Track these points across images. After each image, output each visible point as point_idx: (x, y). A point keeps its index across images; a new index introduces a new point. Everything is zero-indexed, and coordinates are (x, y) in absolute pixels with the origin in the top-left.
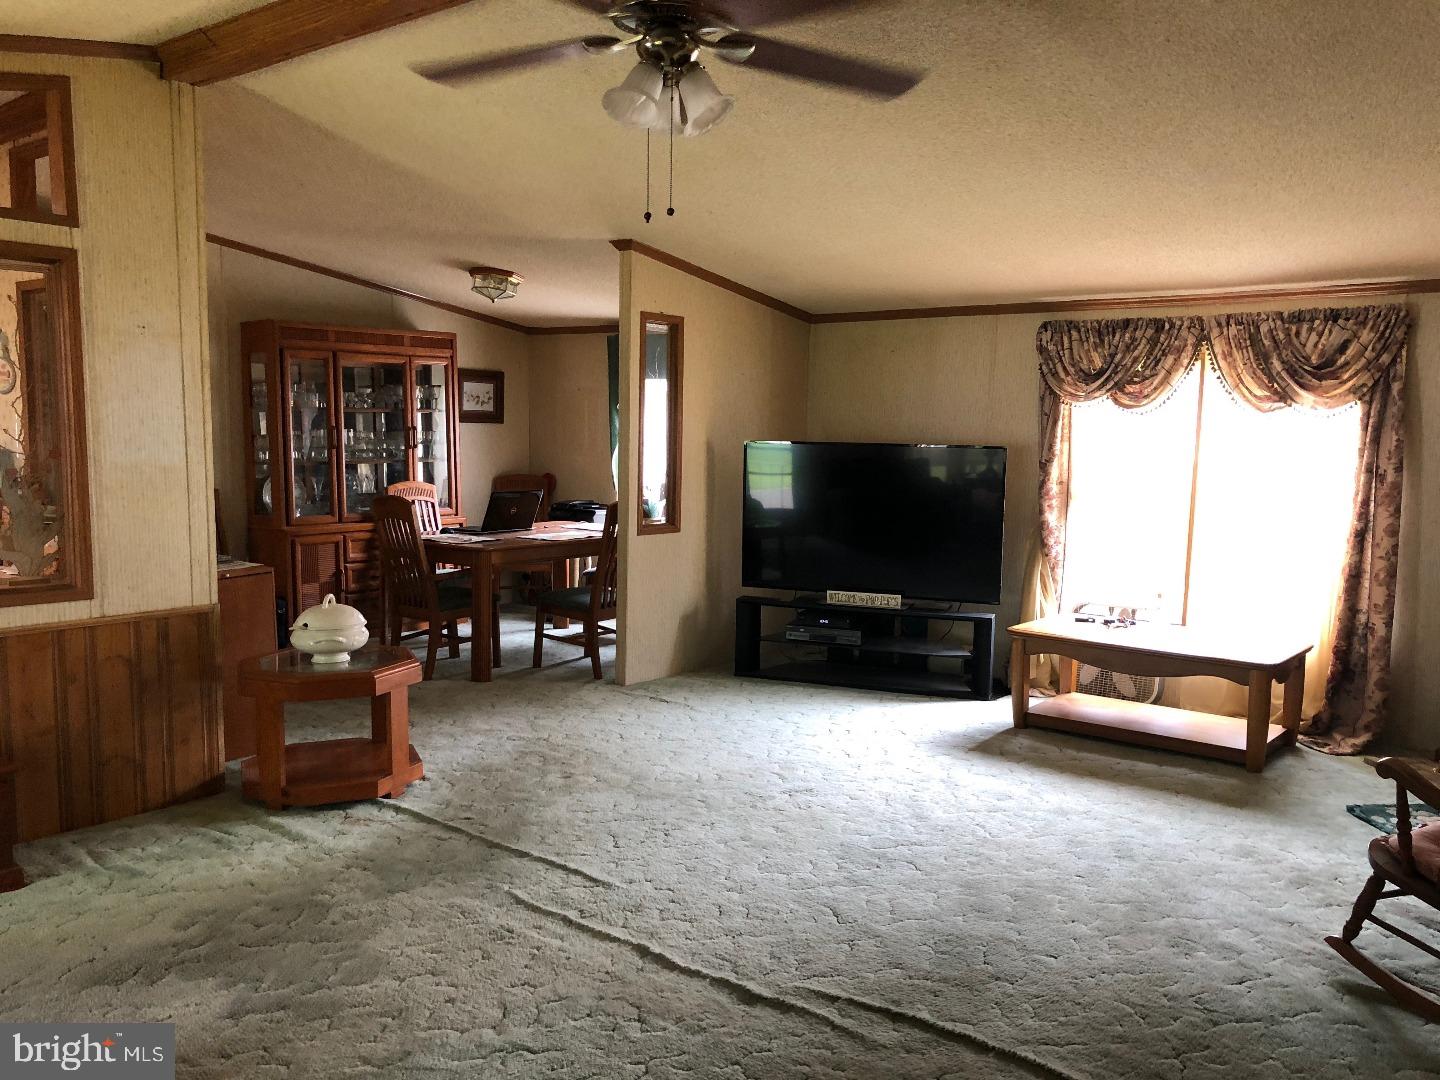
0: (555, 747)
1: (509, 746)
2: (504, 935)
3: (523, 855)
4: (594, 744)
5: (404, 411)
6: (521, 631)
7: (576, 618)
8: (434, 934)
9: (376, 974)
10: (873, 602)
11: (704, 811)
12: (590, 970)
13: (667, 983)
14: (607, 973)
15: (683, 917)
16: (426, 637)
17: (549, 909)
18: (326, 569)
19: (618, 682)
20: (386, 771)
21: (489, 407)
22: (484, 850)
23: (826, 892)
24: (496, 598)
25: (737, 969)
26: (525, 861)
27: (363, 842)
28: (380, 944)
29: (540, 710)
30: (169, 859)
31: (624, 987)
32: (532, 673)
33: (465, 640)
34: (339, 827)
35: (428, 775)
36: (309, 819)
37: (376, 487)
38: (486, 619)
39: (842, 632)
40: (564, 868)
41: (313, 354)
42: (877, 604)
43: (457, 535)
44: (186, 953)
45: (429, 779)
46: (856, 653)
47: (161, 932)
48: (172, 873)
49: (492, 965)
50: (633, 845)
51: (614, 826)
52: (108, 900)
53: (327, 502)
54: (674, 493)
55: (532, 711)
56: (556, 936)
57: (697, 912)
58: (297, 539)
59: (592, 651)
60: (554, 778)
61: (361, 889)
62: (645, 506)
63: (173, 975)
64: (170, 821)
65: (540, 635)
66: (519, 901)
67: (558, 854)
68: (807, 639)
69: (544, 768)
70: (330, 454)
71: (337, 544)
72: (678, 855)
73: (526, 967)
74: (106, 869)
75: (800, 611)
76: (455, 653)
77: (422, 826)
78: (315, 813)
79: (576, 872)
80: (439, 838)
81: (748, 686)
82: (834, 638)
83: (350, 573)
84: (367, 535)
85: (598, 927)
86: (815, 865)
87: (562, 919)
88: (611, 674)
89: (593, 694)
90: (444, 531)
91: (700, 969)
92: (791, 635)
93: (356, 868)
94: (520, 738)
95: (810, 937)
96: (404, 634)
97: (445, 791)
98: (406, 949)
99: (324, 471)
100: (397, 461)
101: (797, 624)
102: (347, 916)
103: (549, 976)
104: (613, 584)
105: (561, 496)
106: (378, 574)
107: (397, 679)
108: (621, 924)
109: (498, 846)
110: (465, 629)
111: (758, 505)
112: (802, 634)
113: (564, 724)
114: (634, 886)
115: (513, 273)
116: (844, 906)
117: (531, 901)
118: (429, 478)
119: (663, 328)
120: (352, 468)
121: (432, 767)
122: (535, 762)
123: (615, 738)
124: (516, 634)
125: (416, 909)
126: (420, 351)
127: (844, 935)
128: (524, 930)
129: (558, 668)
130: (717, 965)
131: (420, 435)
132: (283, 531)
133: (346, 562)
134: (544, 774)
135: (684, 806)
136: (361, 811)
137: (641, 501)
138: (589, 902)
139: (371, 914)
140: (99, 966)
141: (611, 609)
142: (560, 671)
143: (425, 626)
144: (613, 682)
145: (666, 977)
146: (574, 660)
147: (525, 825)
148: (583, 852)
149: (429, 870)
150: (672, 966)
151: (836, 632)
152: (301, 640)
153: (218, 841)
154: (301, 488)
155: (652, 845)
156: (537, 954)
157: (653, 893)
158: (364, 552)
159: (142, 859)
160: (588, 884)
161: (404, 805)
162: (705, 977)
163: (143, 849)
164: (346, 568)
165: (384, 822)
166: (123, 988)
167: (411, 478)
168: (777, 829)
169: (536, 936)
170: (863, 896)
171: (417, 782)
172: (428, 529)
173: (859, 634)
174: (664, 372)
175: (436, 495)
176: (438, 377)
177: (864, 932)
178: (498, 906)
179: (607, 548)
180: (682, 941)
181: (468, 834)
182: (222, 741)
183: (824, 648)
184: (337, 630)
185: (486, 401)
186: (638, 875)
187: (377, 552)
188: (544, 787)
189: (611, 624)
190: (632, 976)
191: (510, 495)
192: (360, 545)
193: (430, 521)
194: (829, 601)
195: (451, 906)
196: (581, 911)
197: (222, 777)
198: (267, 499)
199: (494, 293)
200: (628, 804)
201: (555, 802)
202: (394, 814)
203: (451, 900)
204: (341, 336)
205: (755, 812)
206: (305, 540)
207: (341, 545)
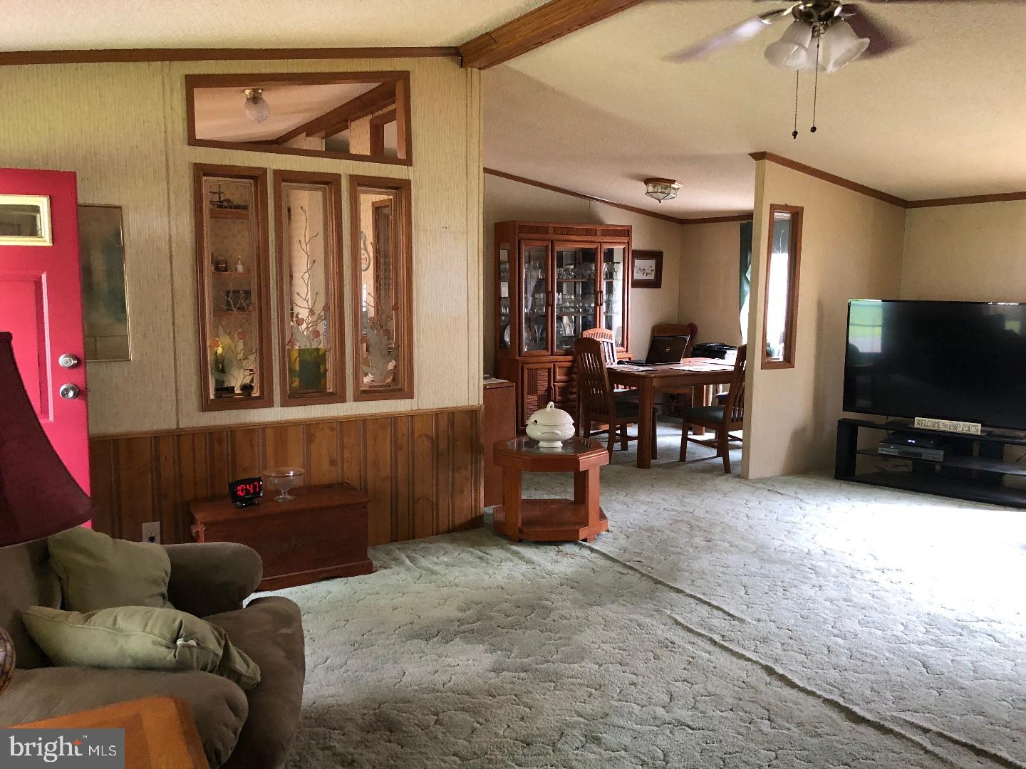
0: (699, 519)
1: (665, 514)
2: (669, 645)
3: (679, 591)
4: (727, 520)
5: (595, 280)
6: (670, 435)
7: (710, 428)
8: (620, 637)
9: (583, 659)
10: (956, 428)
11: (813, 576)
12: (731, 678)
13: (789, 696)
14: (743, 682)
15: (800, 651)
16: (606, 435)
17: (699, 631)
18: (542, 386)
19: (743, 477)
20: (585, 523)
21: (652, 277)
22: (652, 585)
23: (915, 648)
24: (655, 410)
25: (844, 695)
26: (680, 595)
27: (571, 569)
28: (586, 638)
29: (687, 492)
30: (453, 566)
31: (756, 694)
32: (679, 465)
33: (632, 438)
34: (555, 557)
35: (611, 529)
36: (535, 550)
37: (575, 331)
38: (648, 425)
39: (926, 450)
40: (709, 604)
41: (539, 243)
42: (959, 430)
43: (629, 366)
44: (466, 627)
45: (612, 532)
46: (938, 468)
47: (451, 611)
48: (455, 575)
49: (660, 664)
50: (760, 594)
51: (745, 579)
52: (420, 587)
53: (543, 342)
54: (791, 338)
55: (681, 492)
56: (706, 651)
57: (811, 649)
58: (526, 366)
59: (723, 452)
60: (698, 540)
61: (571, 601)
62: (768, 348)
63: (458, 639)
64: (453, 541)
65: (685, 439)
66: (677, 623)
67: (704, 594)
68: (897, 454)
69: (691, 533)
70: (547, 309)
71: (549, 369)
72: (794, 606)
73: (685, 669)
74: (417, 567)
75: (891, 432)
76: (625, 447)
77: (608, 563)
78: (539, 547)
79: (718, 608)
80: (620, 573)
81: (846, 486)
82: (920, 454)
83: (557, 390)
84: (568, 364)
85: (736, 649)
86: (906, 627)
87: (709, 640)
88: (738, 470)
89: (724, 483)
90: (620, 363)
91: (815, 690)
92: (882, 450)
93: (567, 586)
94: (673, 510)
95: (904, 680)
96: (591, 432)
97: (623, 541)
98: (602, 645)
99: (543, 320)
100: (589, 315)
101: (888, 442)
102: (562, 617)
103: (700, 678)
104: (741, 405)
105: (702, 339)
106: (575, 390)
107: (592, 461)
108: (753, 649)
109: (660, 583)
110: (632, 431)
111: (855, 349)
112: (891, 450)
113: (704, 503)
114: (761, 623)
115: (675, 181)
116: (932, 661)
117: (686, 624)
118: (609, 327)
119: (787, 216)
120: (560, 319)
121: (613, 523)
122: (685, 528)
123: (742, 516)
124: (668, 437)
125: (608, 619)
126: (608, 239)
127: (933, 683)
128: (682, 644)
129: (698, 463)
130: (828, 690)
131: (605, 297)
132: (517, 360)
133: (554, 382)
134: (692, 537)
135: (797, 571)
136: (568, 548)
137: (765, 344)
138: (728, 630)
139: (578, 618)
140: (416, 628)
141: (739, 423)
142: (699, 465)
143: (606, 427)
144: (739, 476)
145: (787, 692)
146: (709, 458)
147: (679, 571)
148: (722, 595)
149: (616, 593)
150: (792, 685)
151: (921, 450)
152: (532, 431)
153: (480, 558)
154: (528, 332)
155: (775, 596)
156: (691, 662)
157: (776, 630)
158: (567, 375)
159: (436, 564)
160: (727, 618)
161: (596, 547)
162: (819, 697)
163: (437, 558)
164: (554, 386)
165: (583, 557)
166: (430, 642)
167: (598, 326)
168: (873, 596)
169: (691, 649)
170: (948, 655)
171: (604, 533)
172: (608, 361)
173: (942, 452)
174: (787, 248)
175: (614, 338)
176: (618, 257)
177: (950, 683)
178: (663, 624)
179: (737, 378)
180: (800, 668)
181: (640, 573)
182: (482, 494)
183: (909, 462)
184: (555, 426)
185: (650, 272)
186: (763, 617)
187: (574, 376)
188: (692, 547)
189: (738, 434)
190: (762, 687)
191: (666, 339)
192: (564, 371)
193: (609, 356)
194: (916, 426)
195: (631, 621)
196: (723, 636)
197: (481, 516)
198: (507, 339)
199: (661, 196)
200: (754, 565)
201: (700, 558)
202: (590, 552)
203: (631, 616)
204: (555, 231)
205: (855, 582)
206: (530, 366)
207: (552, 370)
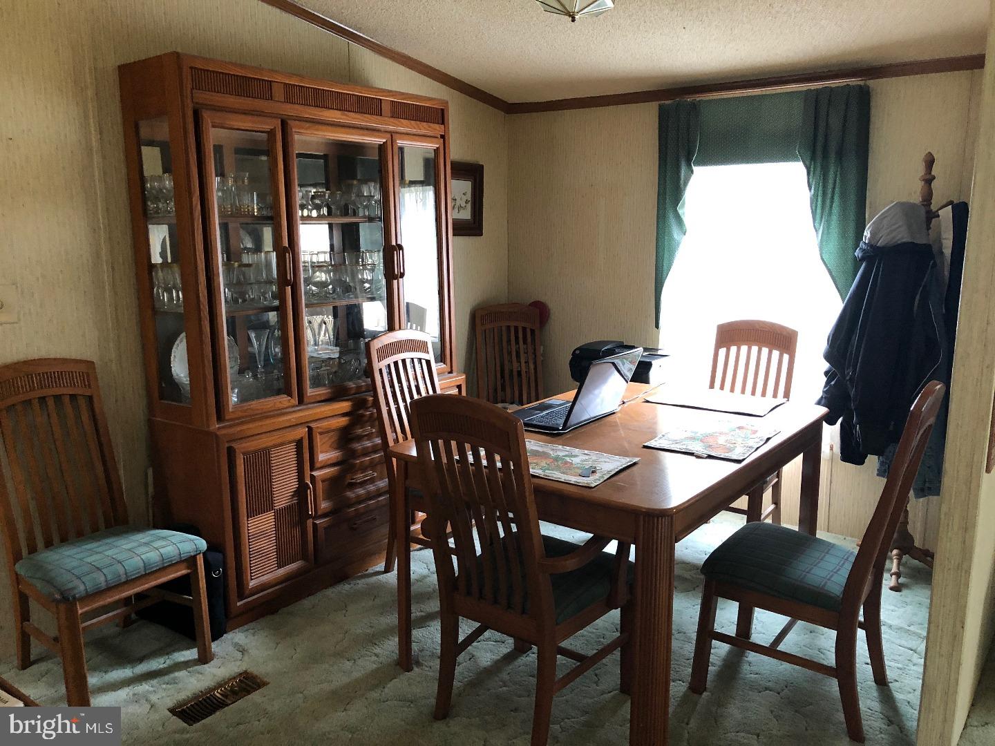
18: (284, 487)
21: (469, 214)
41: (250, 122)
53: (278, 372)
70: (280, 292)
71: (299, 442)
83: (320, 486)
126: (404, 126)
133: (312, 469)
158: (336, 449)
164: (313, 478)
167: (397, 324)
185: (463, 204)
192: (331, 438)
204: (294, 94)
206: (252, 445)
207: (306, 443)
